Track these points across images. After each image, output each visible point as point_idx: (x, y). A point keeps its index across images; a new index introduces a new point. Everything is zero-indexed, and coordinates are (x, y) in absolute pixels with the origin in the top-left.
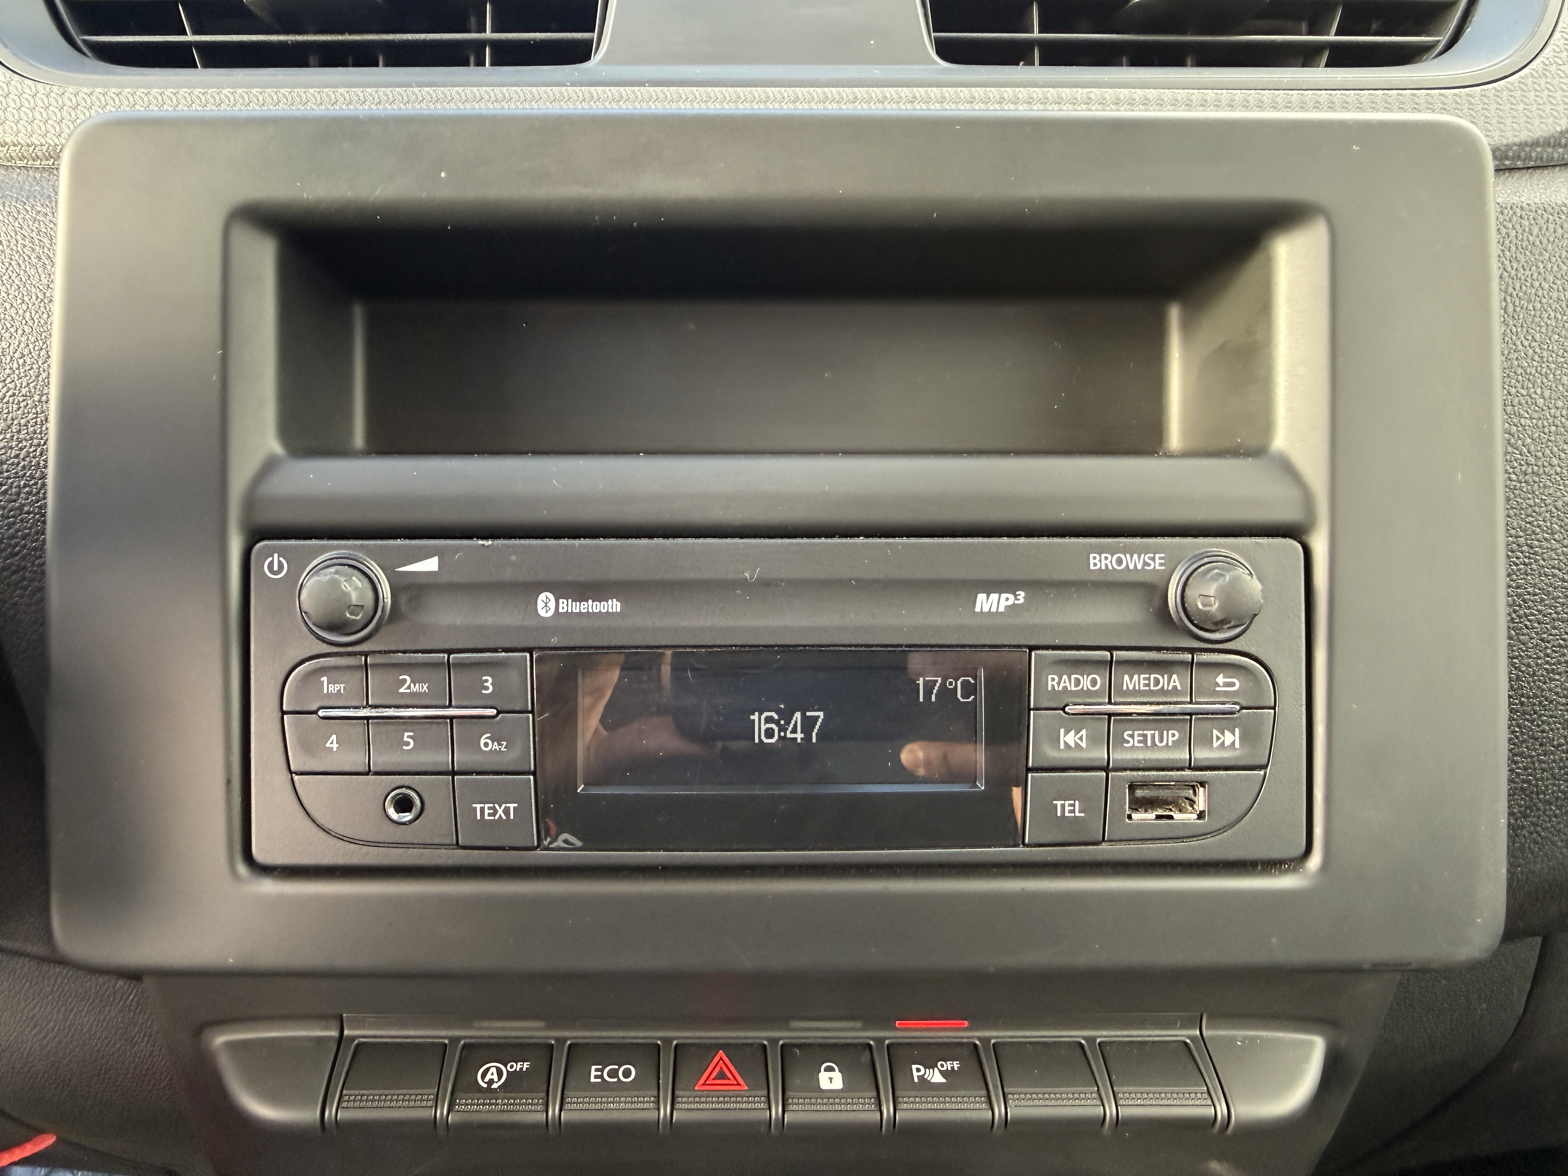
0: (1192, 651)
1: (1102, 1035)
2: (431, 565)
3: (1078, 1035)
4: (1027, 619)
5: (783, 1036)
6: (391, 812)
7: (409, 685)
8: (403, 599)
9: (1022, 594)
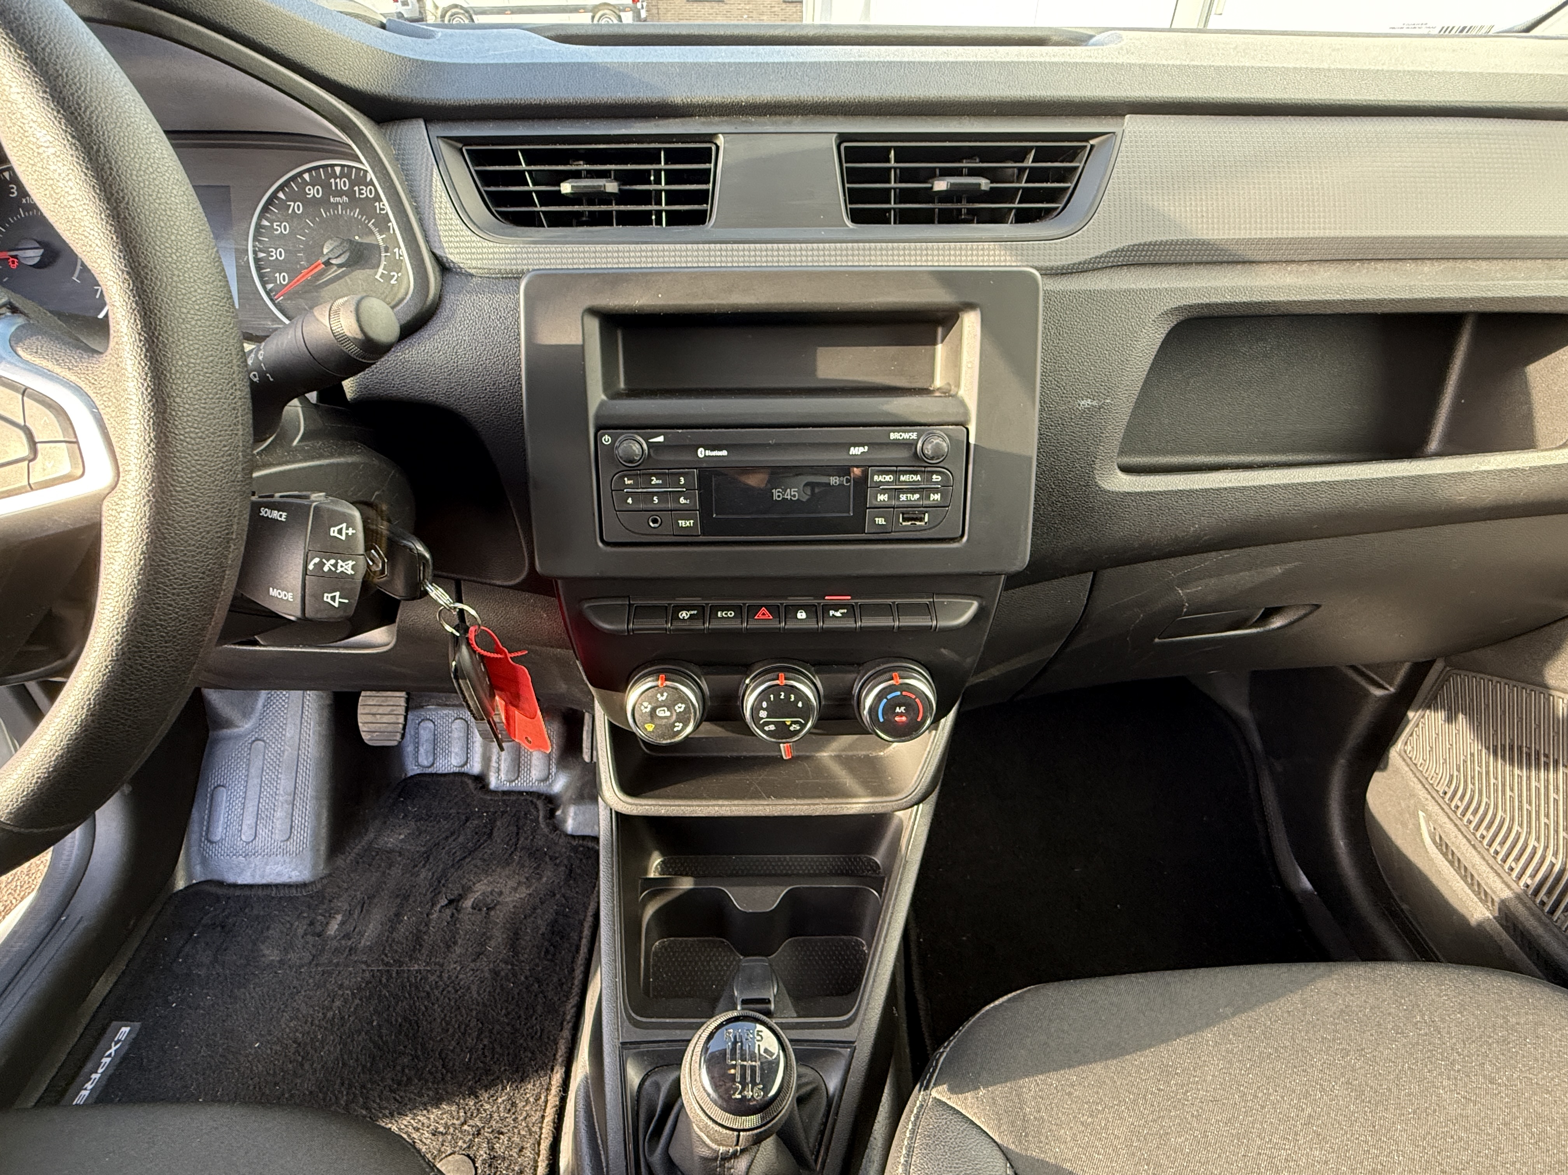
0: (925, 467)
1: (898, 601)
2: (661, 439)
3: (889, 601)
4: (869, 457)
5: (785, 602)
6: (651, 524)
7: (655, 481)
8: (651, 451)
9: (866, 448)
